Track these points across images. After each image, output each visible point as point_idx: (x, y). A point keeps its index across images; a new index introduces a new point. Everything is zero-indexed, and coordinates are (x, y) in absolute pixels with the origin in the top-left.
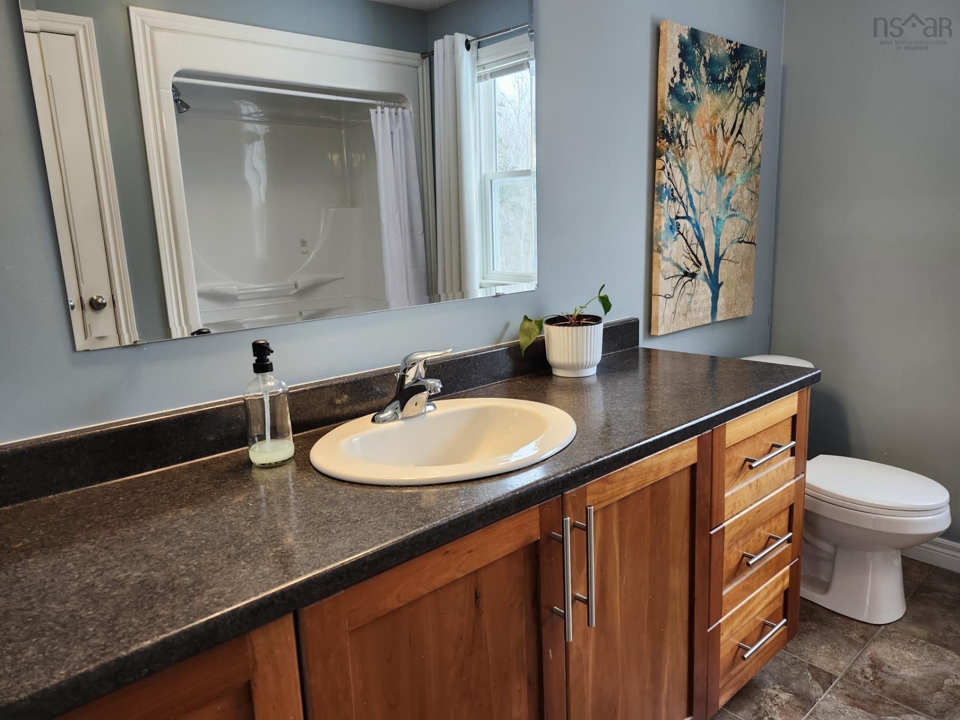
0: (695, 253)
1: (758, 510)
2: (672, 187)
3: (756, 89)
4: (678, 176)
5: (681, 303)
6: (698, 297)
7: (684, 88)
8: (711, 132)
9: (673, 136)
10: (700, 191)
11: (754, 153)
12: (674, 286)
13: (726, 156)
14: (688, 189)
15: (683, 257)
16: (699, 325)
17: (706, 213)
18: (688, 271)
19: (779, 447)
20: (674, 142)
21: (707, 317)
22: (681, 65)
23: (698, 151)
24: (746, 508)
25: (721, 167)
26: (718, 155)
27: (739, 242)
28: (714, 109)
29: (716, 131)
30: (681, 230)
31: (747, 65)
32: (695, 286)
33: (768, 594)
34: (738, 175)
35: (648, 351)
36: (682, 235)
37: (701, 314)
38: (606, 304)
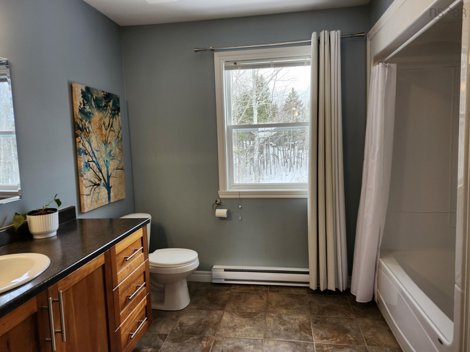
0: (98, 175)
1: (131, 277)
2: (85, 149)
3: (116, 110)
4: (87, 145)
5: (94, 197)
6: (101, 193)
7: (85, 110)
8: (99, 126)
9: (83, 129)
10: (97, 150)
11: (119, 134)
12: (90, 190)
13: (107, 136)
14: (92, 150)
15: (93, 178)
16: (103, 205)
17: (101, 159)
18: (96, 183)
19: (137, 250)
20: (84, 131)
21: (106, 201)
22: (83, 101)
23: (95, 134)
24: (127, 277)
25: (105, 140)
26: (104, 135)
27: (117, 169)
28: (100, 118)
29: (101, 126)
30: (91, 166)
31: (112, 101)
32: (100, 189)
33: (139, 309)
34: (113, 143)
35: (81, 220)
36: (92, 168)
37: (104, 200)
38: (59, 202)
